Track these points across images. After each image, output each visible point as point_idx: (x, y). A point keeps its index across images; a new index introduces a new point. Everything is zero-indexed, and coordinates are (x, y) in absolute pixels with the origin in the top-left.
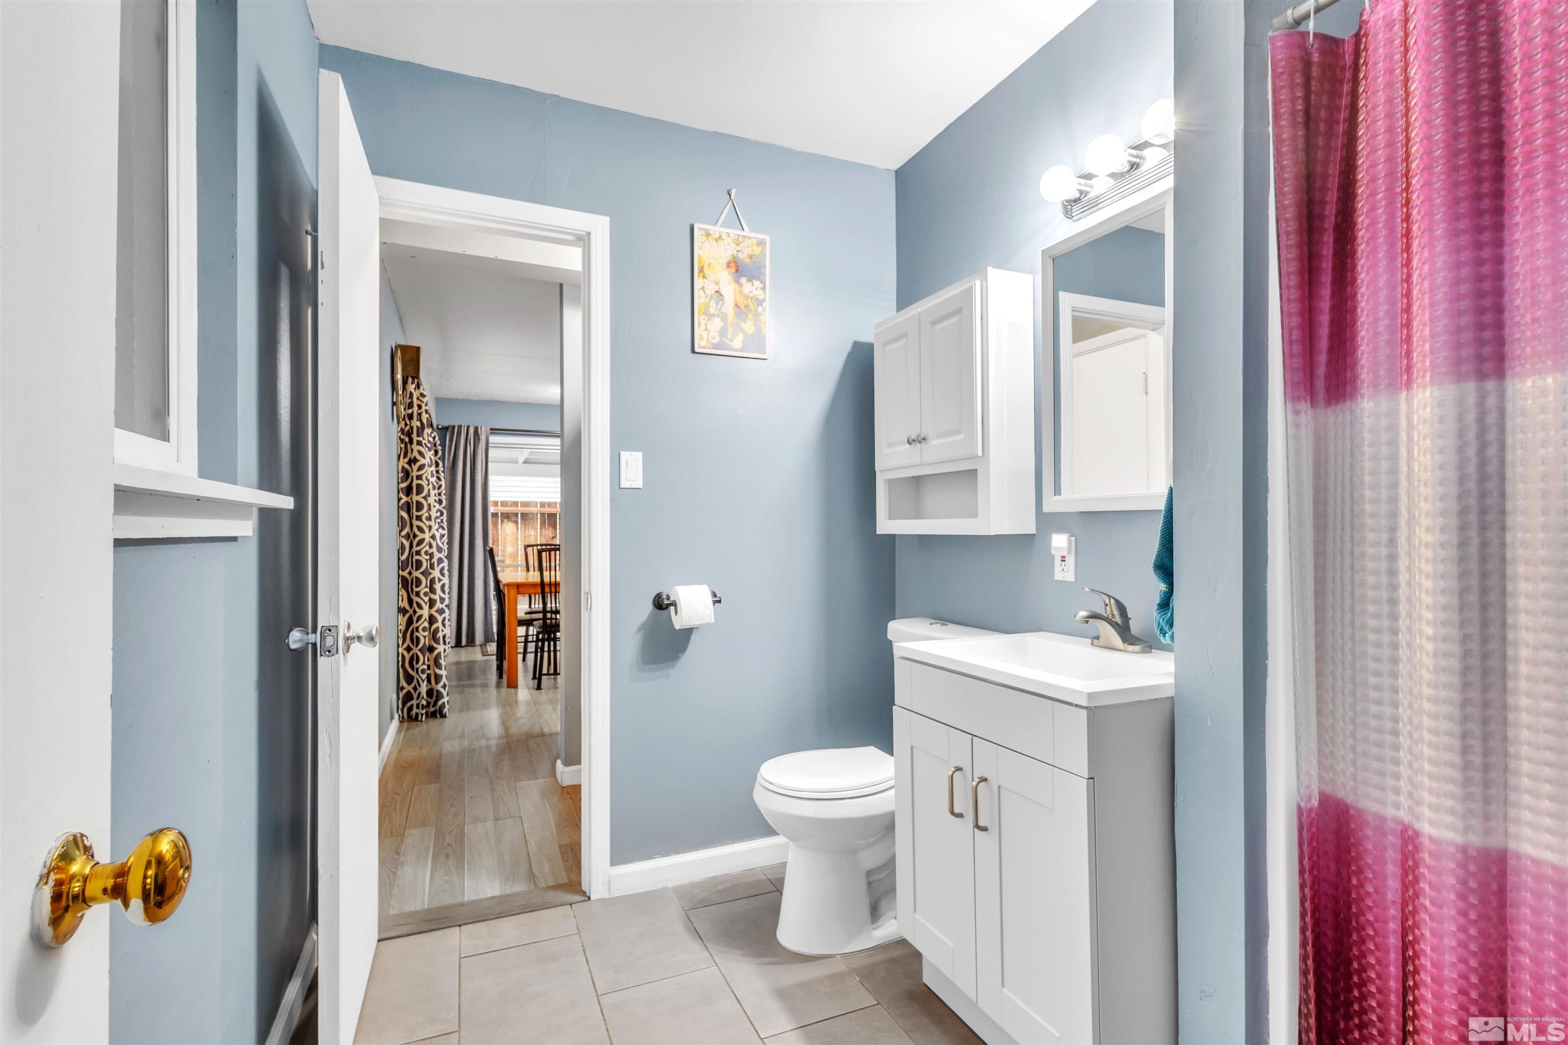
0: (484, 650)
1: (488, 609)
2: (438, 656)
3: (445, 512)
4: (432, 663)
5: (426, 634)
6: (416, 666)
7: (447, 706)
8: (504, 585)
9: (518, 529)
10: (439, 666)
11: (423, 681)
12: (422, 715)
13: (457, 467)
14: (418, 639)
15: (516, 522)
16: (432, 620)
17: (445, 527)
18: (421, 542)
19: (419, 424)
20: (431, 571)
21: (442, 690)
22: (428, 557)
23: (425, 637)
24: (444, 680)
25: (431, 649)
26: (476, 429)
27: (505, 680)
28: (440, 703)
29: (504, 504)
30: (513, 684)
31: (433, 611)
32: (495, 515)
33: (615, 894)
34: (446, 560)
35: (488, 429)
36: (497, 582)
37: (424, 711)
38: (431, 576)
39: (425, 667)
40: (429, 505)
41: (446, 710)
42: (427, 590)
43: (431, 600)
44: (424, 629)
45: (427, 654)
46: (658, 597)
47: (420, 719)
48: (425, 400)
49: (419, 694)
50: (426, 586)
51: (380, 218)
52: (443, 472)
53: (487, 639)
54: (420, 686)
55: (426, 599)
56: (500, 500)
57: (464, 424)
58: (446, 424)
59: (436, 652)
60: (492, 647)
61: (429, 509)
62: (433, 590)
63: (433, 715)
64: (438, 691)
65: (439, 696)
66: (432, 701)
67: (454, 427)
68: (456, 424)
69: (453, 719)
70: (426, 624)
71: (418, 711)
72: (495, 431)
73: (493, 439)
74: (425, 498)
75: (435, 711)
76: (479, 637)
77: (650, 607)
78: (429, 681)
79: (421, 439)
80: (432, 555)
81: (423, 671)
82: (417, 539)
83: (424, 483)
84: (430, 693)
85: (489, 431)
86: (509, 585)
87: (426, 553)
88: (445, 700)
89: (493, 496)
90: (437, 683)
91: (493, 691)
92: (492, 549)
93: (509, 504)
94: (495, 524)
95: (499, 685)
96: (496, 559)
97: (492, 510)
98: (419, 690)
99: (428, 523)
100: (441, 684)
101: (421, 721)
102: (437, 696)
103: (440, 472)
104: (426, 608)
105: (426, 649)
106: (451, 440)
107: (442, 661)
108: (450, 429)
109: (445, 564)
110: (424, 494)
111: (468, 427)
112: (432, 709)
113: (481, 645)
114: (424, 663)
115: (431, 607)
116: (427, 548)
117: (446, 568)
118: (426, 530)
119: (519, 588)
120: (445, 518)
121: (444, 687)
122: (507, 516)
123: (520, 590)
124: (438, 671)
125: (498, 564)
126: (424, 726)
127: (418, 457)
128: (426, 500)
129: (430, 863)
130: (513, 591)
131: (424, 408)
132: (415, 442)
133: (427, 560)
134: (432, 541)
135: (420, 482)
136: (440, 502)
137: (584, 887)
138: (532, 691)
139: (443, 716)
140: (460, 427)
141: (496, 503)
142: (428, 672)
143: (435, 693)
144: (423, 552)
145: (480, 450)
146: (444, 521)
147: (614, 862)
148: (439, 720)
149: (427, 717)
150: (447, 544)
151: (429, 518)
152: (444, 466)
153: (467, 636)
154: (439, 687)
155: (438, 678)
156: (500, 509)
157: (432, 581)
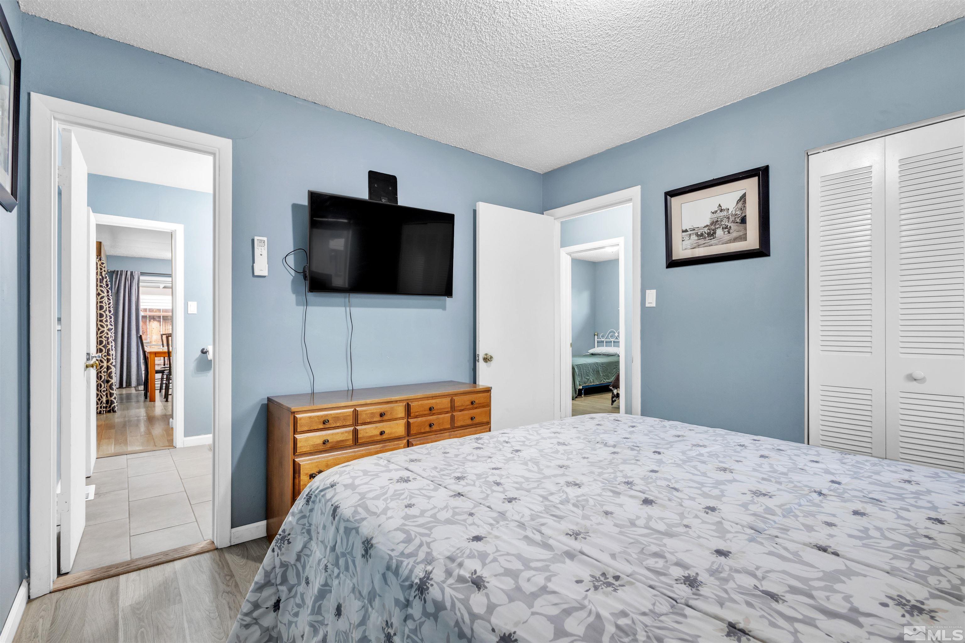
0: (137, 389)
1: (139, 368)
2: (112, 384)
3: (113, 316)
4: (108, 388)
5: (106, 374)
6: (100, 389)
7: (116, 408)
8: (148, 353)
9: (160, 325)
10: (112, 389)
11: (104, 396)
12: (103, 411)
13: (120, 293)
14: (101, 377)
15: (160, 321)
16: (108, 368)
17: (113, 325)
18: (102, 332)
19: (101, 277)
20: (108, 345)
21: (114, 400)
22: (106, 339)
23: (105, 376)
24: (115, 395)
25: (108, 382)
26: (132, 273)
27: (148, 398)
28: (113, 406)
29: (151, 310)
30: (153, 400)
31: (109, 364)
32: (144, 317)
33: (186, 446)
34: (113, 342)
35: (139, 273)
36: (144, 352)
37: (104, 409)
38: (108, 348)
39: (105, 389)
40: (106, 315)
41: (116, 409)
42: (106, 354)
43: (107, 359)
44: (104, 372)
45: (106, 384)
46: (203, 349)
47: (102, 413)
48: (104, 266)
49: (102, 402)
50: (105, 352)
51: (97, 224)
52: (111, 295)
53: (138, 384)
54: (102, 398)
55: (105, 358)
56: (148, 307)
57: (124, 270)
58: (113, 270)
59: (110, 383)
60: (142, 388)
61: (107, 317)
62: (108, 354)
63: (109, 412)
64: (111, 401)
65: (112, 402)
66: (108, 406)
67: (118, 271)
68: (119, 270)
69: (118, 413)
70: (105, 370)
71: (101, 409)
72: (143, 274)
73: (142, 278)
74: (104, 312)
75: (110, 410)
76: (134, 382)
77: (200, 353)
78: (107, 397)
79: (102, 284)
80: (108, 338)
81: (104, 391)
82: (100, 331)
83: (104, 305)
84: (107, 402)
85: (140, 274)
86: (150, 353)
87: (105, 337)
88: (116, 404)
89: (142, 306)
90: (111, 397)
91: (142, 404)
92: (141, 336)
93: (154, 311)
94: (145, 323)
95: (145, 401)
96: (144, 341)
97: (142, 314)
98: (102, 400)
99: (106, 323)
100: (114, 397)
101: (103, 414)
102: (111, 403)
103: (110, 295)
104: (105, 362)
105: (105, 381)
106: (116, 278)
107: (114, 387)
108: (115, 272)
109: (113, 344)
110: (104, 310)
111: (127, 272)
112: (108, 409)
113: (135, 387)
114: (104, 388)
115: (108, 362)
116: (106, 335)
117: (114, 346)
118: (105, 327)
119: (156, 354)
120: (112, 320)
121: (115, 398)
122: (153, 318)
123: (157, 355)
124: (111, 391)
125: (145, 345)
126: (105, 415)
127: (100, 292)
128: (105, 313)
129: (113, 445)
130: (153, 356)
131: (103, 269)
132: (99, 286)
133: (105, 340)
134: (108, 332)
135: (101, 304)
136: (110, 311)
137: (174, 445)
138: (163, 403)
139: (114, 412)
140: (122, 271)
141: (145, 310)
142: (106, 392)
143: (110, 402)
144: (103, 337)
145: (134, 284)
146: (112, 321)
147: (185, 436)
148: (112, 414)
149: (106, 412)
150: (114, 333)
151: (106, 321)
152: (112, 293)
153: (127, 382)
154: (112, 399)
155: (111, 395)
156: (148, 314)
157: (108, 350)
